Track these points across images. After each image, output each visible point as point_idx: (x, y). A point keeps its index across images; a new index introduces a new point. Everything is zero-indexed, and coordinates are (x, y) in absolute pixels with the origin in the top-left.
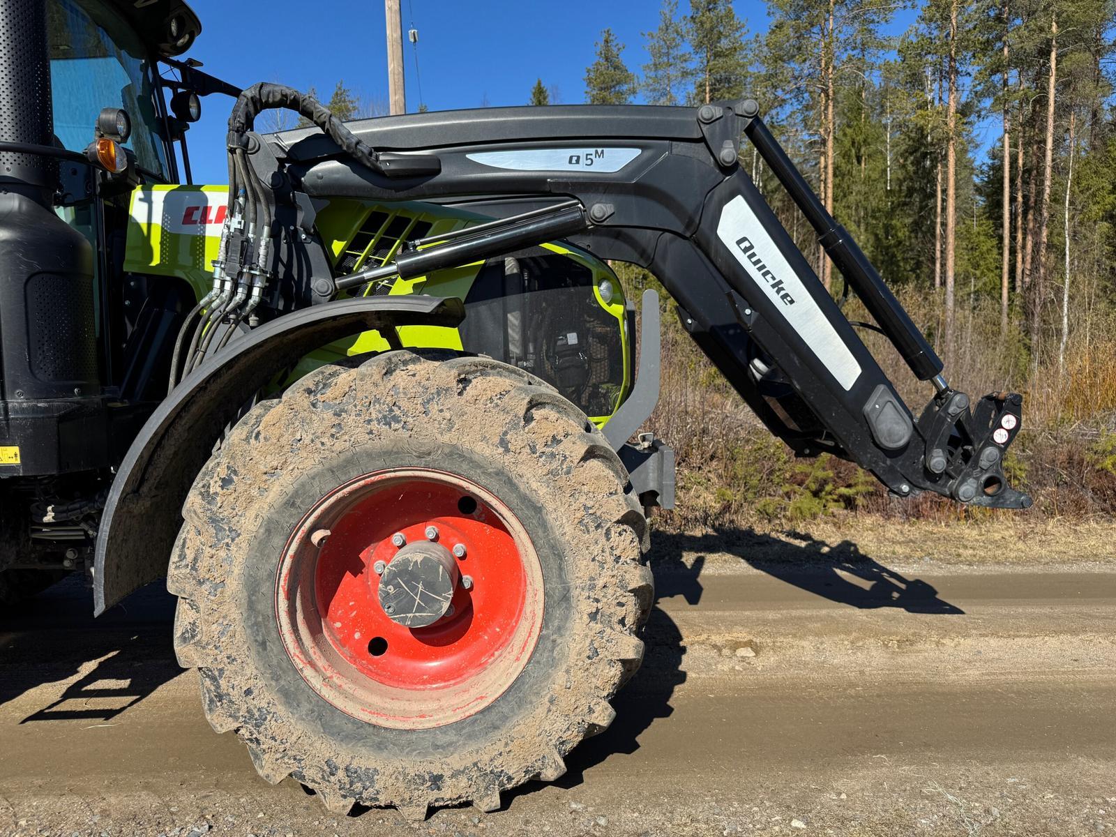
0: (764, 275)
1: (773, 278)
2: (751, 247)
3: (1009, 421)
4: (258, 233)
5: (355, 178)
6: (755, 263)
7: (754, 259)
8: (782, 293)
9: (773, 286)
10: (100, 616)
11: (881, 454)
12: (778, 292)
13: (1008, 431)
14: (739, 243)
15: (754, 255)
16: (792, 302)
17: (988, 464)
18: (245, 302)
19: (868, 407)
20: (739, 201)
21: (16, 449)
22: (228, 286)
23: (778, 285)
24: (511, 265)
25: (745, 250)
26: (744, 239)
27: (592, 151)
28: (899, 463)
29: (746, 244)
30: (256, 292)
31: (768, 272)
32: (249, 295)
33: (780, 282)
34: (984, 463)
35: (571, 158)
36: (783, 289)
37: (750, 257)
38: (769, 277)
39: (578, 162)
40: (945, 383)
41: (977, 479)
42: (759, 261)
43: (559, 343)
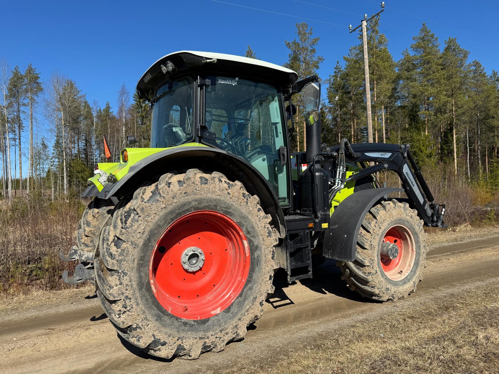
2: (408, 174)
3: (444, 210)
6: (409, 178)
8: (412, 184)
13: (444, 212)
15: (408, 176)
16: (414, 186)
19: (425, 208)
20: (406, 164)
21: (327, 224)
23: (412, 182)
26: (407, 172)
34: (441, 219)
38: (410, 181)
39: (382, 155)
41: (440, 222)
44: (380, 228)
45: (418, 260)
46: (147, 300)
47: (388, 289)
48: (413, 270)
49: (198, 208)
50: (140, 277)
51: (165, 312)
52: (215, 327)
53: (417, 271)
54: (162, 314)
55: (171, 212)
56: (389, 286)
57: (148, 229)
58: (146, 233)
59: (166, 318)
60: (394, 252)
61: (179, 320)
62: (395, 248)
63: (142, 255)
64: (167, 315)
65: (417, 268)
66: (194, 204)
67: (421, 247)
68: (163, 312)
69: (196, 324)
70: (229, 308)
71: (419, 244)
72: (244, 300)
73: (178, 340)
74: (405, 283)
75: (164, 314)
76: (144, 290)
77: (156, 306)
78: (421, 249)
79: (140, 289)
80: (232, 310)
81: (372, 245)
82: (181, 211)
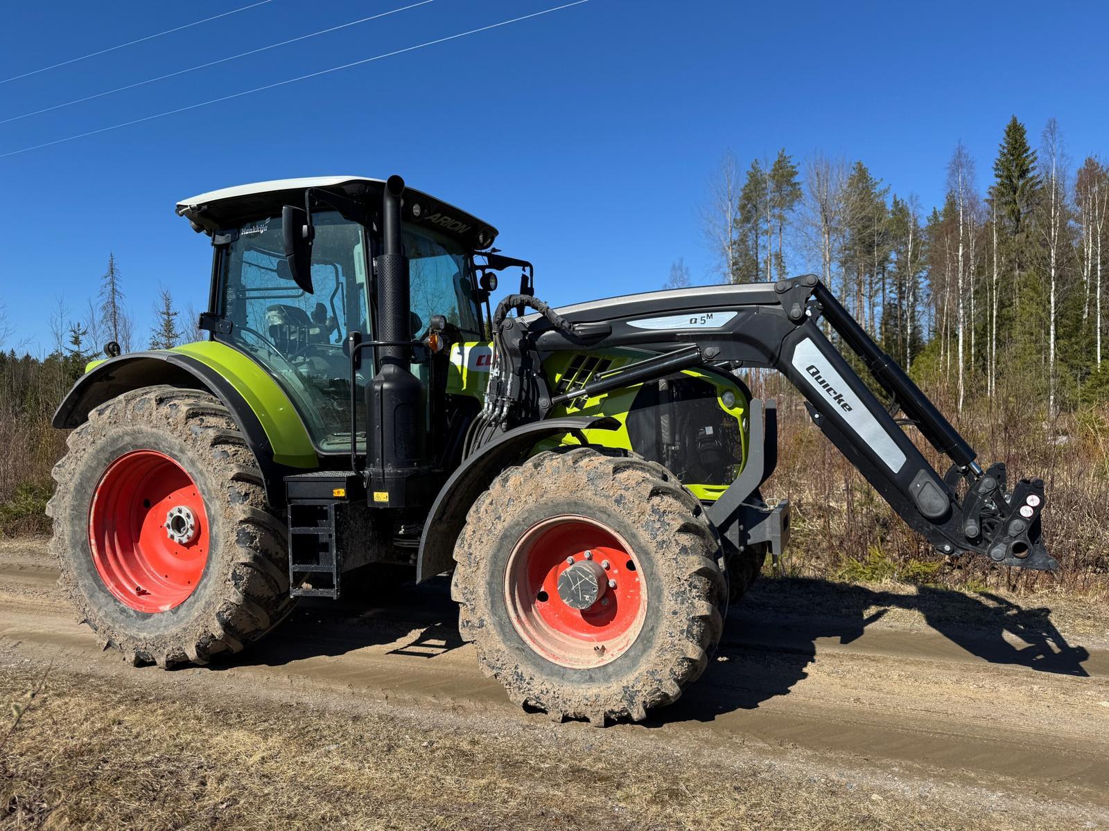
0: (828, 391)
1: (835, 393)
2: (818, 372)
3: (1033, 500)
4: (507, 377)
5: (564, 340)
6: (821, 383)
7: (820, 380)
8: (842, 403)
9: (835, 398)
10: (419, 584)
11: (925, 521)
12: (839, 402)
13: (1034, 508)
14: (808, 369)
15: (820, 377)
16: (850, 409)
17: (1016, 533)
18: (500, 415)
19: (911, 486)
20: (807, 341)
21: (387, 494)
22: (491, 407)
23: (839, 398)
24: (662, 384)
25: (813, 374)
26: (812, 367)
27: (705, 315)
28: (943, 529)
29: (814, 370)
30: (505, 409)
31: (831, 389)
32: (502, 412)
33: (841, 396)
34: (1012, 531)
35: (691, 320)
36: (843, 400)
37: (817, 379)
38: (831, 392)
39: (695, 322)
40: (979, 468)
41: (1008, 544)
42: (824, 381)
43: (700, 433)
44: (499, 518)
45: (652, 629)
46: (80, 564)
47: (520, 677)
48: (632, 654)
49: (136, 445)
50: (74, 532)
51: (102, 588)
52: (152, 628)
53: (643, 660)
54: (97, 588)
55: (103, 449)
56: (526, 670)
57: (78, 471)
58: (77, 476)
59: (101, 595)
60: (577, 589)
61: (118, 603)
62: (581, 578)
63: (75, 503)
64: (103, 591)
65: (644, 651)
66: (127, 439)
67: (666, 593)
68: (99, 586)
69: (135, 615)
70: (178, 607)
71: (655, 584)
72: (195, 602)
73: (108, 629)
74: (591, 679)
75: (100, 589)
76: (78, 550)
77: (92, 575)
78: (664, 599)
79: (74, 547)
80: (180, 612)
81: (471, 554)
82: (115, 449)
